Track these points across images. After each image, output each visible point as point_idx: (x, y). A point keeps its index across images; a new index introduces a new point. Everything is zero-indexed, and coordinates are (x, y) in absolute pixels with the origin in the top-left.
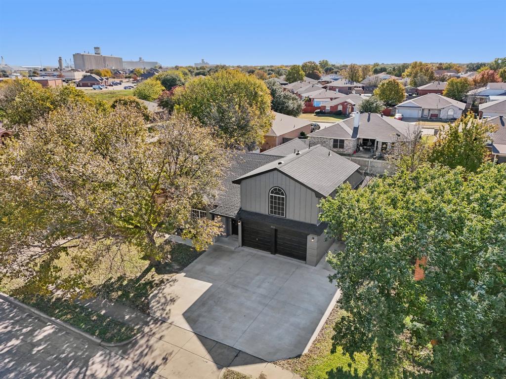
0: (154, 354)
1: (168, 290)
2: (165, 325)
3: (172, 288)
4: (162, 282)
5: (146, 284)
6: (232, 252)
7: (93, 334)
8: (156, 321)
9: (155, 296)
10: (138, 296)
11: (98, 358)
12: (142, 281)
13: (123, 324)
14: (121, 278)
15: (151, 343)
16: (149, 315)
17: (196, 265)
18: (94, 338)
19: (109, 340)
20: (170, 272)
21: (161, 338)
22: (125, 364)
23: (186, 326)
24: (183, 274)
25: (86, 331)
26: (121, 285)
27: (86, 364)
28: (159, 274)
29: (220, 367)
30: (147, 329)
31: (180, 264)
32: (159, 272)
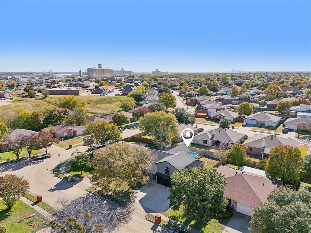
0: (131, 209)
1: (135, 195)
2: (134, 203)
3: (136, 194)
4: (134, 192)
5: (129, 193)
6: (154, 185)
7: (117, 203)
8: (132, 202)
9: (131, 196)
10: (127, 196)
11: (118, 208)
12: (128, 192)
13: (124, 202)
14: (123, 190)
15: (130, 207)
16: (130, 200)
17: (143, 188)
18: (117, 204)
19: (121, 205)
20: (136, 190)
21: (133, 206)
22: (125, 210)
23: (139, 204)
24: (139, 191)
25: (115, 203)
26: (122, 192)
27: (116, 209)
28: (133, 190)
29: (146, 213)
30: (129, 204)
31: (138, 187)
32: (133, 189)
